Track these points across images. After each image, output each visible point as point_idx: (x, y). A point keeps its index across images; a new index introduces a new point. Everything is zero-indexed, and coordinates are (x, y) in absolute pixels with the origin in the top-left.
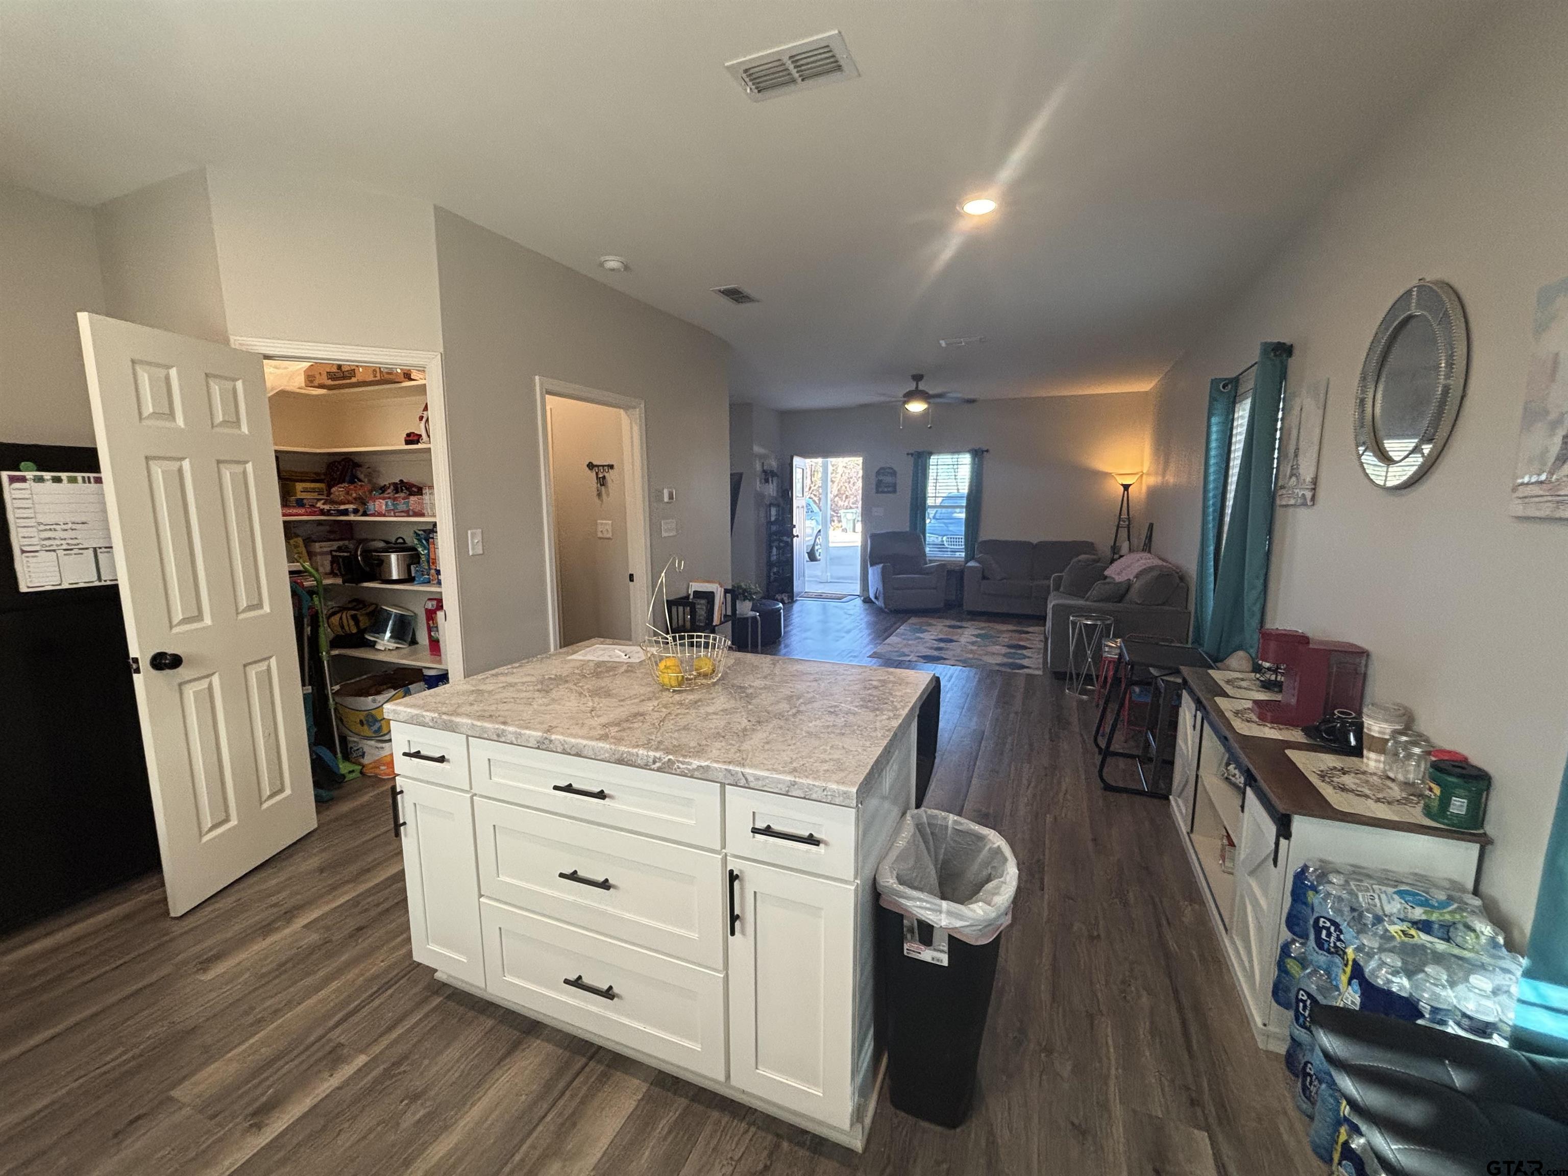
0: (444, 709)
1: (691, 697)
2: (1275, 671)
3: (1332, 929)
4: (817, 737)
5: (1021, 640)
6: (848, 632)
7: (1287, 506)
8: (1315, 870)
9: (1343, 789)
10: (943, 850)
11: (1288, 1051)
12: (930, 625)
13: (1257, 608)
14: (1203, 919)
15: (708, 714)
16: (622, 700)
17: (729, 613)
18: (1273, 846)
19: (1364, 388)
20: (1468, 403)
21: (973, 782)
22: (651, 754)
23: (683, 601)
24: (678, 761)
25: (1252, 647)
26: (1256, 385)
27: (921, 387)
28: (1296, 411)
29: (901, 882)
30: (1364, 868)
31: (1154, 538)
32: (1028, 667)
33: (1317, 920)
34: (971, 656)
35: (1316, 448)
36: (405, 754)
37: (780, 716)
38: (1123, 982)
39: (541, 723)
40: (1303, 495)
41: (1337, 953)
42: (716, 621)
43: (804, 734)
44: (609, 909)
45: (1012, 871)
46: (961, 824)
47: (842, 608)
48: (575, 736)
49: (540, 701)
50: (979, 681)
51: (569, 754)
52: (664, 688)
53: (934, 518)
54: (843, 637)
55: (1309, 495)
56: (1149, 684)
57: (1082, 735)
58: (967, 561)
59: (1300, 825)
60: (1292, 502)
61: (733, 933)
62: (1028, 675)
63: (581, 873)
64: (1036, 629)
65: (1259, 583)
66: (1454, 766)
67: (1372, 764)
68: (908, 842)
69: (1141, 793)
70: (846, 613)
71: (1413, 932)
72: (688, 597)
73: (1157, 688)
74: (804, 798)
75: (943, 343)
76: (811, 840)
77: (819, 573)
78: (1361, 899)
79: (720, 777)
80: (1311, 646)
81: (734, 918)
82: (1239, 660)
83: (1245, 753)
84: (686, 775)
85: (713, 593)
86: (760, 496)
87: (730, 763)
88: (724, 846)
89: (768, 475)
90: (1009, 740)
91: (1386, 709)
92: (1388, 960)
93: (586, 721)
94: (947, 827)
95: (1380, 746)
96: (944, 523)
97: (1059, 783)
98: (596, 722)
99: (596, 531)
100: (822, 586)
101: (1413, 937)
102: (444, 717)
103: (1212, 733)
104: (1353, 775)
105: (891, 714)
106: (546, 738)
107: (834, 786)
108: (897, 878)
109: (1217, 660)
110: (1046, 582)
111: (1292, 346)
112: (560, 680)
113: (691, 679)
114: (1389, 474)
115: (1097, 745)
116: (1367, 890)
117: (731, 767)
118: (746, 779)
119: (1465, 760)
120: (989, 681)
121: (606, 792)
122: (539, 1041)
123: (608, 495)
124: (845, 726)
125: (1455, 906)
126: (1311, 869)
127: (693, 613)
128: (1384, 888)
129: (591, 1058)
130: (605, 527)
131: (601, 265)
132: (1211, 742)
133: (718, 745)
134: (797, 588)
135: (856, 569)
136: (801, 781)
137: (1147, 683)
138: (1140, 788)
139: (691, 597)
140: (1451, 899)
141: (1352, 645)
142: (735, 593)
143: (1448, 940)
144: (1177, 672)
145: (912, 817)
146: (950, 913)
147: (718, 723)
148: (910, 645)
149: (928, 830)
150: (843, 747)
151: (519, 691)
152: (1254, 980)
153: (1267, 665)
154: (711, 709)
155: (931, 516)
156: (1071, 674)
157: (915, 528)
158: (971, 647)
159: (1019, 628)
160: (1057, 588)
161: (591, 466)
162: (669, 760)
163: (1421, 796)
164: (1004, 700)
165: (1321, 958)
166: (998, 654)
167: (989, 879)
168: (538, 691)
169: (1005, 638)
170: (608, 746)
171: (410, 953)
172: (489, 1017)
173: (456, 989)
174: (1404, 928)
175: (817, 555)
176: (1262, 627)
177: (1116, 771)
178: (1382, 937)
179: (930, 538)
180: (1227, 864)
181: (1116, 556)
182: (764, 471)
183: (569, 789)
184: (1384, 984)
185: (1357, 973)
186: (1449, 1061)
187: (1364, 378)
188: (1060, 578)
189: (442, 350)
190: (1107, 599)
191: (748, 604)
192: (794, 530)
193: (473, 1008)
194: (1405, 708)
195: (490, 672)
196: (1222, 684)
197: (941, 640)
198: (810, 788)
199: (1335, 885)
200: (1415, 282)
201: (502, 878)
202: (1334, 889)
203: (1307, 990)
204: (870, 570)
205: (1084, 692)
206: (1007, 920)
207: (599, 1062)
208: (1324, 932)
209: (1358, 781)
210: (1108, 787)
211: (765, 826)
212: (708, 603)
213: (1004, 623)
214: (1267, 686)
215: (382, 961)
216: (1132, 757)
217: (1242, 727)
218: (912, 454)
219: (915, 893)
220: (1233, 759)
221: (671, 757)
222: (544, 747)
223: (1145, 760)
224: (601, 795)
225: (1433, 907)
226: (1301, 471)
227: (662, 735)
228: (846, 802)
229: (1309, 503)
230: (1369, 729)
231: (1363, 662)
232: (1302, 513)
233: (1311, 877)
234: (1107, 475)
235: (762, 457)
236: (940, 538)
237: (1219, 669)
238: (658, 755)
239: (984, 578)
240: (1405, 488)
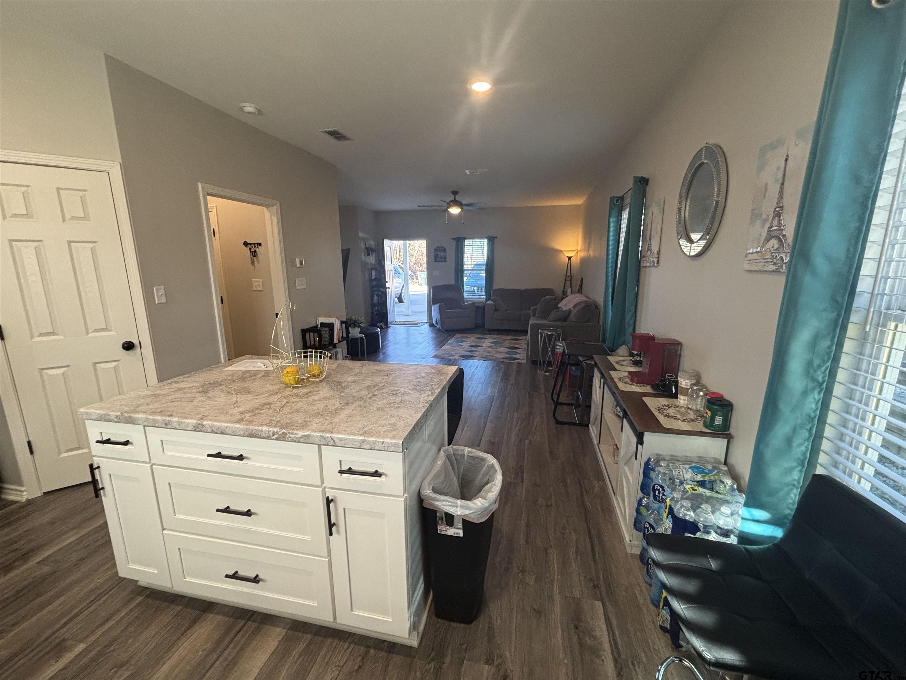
0: (126, 409)
1: (305, 390)
2: (640, 356)
3: (661, 490)
4: (382, 410)
5: (516, 344)
6: (420, 344)
7: (646, 267)
8: (654, 460)
9: (668, 416)
10: (462, 468)
11: (641, 553)
12: (467, 338)
13: (631, 322)
14: (604, 489)
15: (314, 401)
16: (257, 395)
17: (345, 335)
18: (635, 449)
19: (680, 203)
20: (727, 209)
21: (487, 425)
22: (271, 429)
23: (314, 329)
24: (289, 433)
25: (629, 343)
26: (631, 202)
27: (457, 199)
28: (650, 214)
29: (435, 491)
30: (676, 456)
31: (583, 287)
32: (518, 359)
33: (654, 486)
34: (488, 354)
35: (659, 234)
36: (98, 442)
37: (361, 399)
38: (563, 528)
39: (197, 414)
40: (653, 261)
41: (663, 502)
42: (336, 341)
43: (375, 409)
44: (253, 527)
45: (499, 478)
46: (472, 453)
47: (417, 330)
48: (220, 421)
49: (200, 399)
50: (492, 369)
51: (216, 433)
52: (287, 386)
53: (469, 276)
54: (417, 347)
55: (656, 261)
56: (579, 365)
57: (545, 395)
58: (486, 301)
59: (648, 437)
60: (648, 264)
61: (331, 534)
62: (519, 363)
63: (232, 508)
64: (524, 337)
65: (633, 308)
66: (717, 400)
67: (682, 402)
68: (441, 467)
69: (575, 424)
70: (419, 333)
71: (696, 488)
72: (317, 327)
73: (582, 367)
74: (371, 449)
75: (467, 172)
76: (377, 474)
77: (404, 310)
78: (674, 473)
79: (317, 440)
80: (656, 341)
81: (331, 526)
82: (623, 350)
83: (623, 400)
84: (295, 442)
85: (333, 323)
86: (364, 264)
87: (323, 431)
88: (322, 483)
89: (369, 251)
90: (507, 400)
91: (688, 373)
92: (685, 504)
93: (229, 411)
94: (464, 455)
95: (685, 392)
96: (475, 279)
97: (533, 422)
98: (236, 411)
99: (252, 287)
100: (405, 317)
101: (696, 490)
102: (126, 415)
103: (609, 392)
104: (673, 408)
105: (430, 393)
106: (199, 424)
107: (388, 440)
108: (432, 489)
109: (612, 351)
110: (528, 311)
111: (648, 179)
112: (216, 384)
113: (304, 379)
114: (692, 248)
115: (553, 400)
116: (677, 468)
117: (323, 435)
118: (334, 441)
119: (722, 397)
120: (497, 368)
121: (244, 455)
122: (212, 615)
123: (258, 263)
124: (401, 402)
125: (716, 471)
126: (652, 460)
127: (320, 336)
128: (685, 466)
129: (248, 620)
130: (257, 283)
131: (241, 109)
132: (608, 395)
133: (317, 420)
134: (390, 318)
135: (425, 307)
136: (368, 439)
137: (578, 364)
138: (575, 422)
139: (319, 326)
140: (714, 467)
141: (675, 340)
142: (347, 324)
143: (712, 489)
144: (592, 358)
145: (444, 452)
146: (462, 507)
147: (320, 406)
148: (455, 350)
149: (453, 457)
150: (398, 416)
151: (185, 393)
152: (626, 518)
153: (635, 352)
154: (317, 397)
155: (468, 275)
156: (540, 361)
157: (458, 283)
158: (489, 349)
159: (514, 338)
160: (534, 315)
161: (246, 244)
162: (283, 433)
163: (702, 416)
164: (506, 377)
165: (656, 505)
166: (503, 353)
167: (487, 483)
168: (199, 392)
169: (507, 344)
170: (242, 426)
171: (117, 573)
172: (177, 605)
173: (153, 589)
174: (693, 486)
175: (403, 299)
176: (634, 332)
177: (562, 414)
178: (683, 491)
179: (466, 288)
180: (616, 459)
181: (565, 296)
182: (367, 248)
183: (219, 455)
184: (683, 516)
185: (671, 512)
186: (710, 556)
187: (681, 197)
188: (536, 309)
189: (120, 161)
190: (559, 320)
191: (357, 330)
192: (387, 284)
193: (165, 601)
194: (696, 371)
195: (166, 382)
196: (614, 364)
197: (472, 346)
198: (374, 443)
199: (662, 468)
200: (704, 144)
201: (178, 516)
202: (662, 469)
203: (650, 522)
204: (433, 307)
205: (547, 371)
206: (496, 506)
207: (254, 621)
208: (657, 492)
209: (675, 411)
210: (558, 422)
211: (348, 468)
212: (330, 330)
213: (507, 335)
214: (636, 363)
215: (98, 579)
216: (572, 405)
217: (622, 387)
218: (455, 239)
219: (442, 497)
220: (618, 404)
221: (284, 431)
222: (198, 430)
223: (577, 406)
224: (240, 458)
225: (706, 473)
226: (652, 248)
227: (281, 416)
228: (397, 449)
229: (656, 265)
230: (681, 384)
231: (679, 348)
232: (653, 269)
233: (652, 463)
234: (561, 251)
235: (364, 239)
236: (472, 288)
237: (613, 355)
238: (275, 430)
239: (496, 310)
240: (698, 256)
